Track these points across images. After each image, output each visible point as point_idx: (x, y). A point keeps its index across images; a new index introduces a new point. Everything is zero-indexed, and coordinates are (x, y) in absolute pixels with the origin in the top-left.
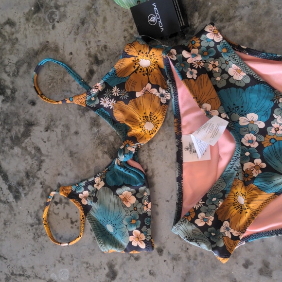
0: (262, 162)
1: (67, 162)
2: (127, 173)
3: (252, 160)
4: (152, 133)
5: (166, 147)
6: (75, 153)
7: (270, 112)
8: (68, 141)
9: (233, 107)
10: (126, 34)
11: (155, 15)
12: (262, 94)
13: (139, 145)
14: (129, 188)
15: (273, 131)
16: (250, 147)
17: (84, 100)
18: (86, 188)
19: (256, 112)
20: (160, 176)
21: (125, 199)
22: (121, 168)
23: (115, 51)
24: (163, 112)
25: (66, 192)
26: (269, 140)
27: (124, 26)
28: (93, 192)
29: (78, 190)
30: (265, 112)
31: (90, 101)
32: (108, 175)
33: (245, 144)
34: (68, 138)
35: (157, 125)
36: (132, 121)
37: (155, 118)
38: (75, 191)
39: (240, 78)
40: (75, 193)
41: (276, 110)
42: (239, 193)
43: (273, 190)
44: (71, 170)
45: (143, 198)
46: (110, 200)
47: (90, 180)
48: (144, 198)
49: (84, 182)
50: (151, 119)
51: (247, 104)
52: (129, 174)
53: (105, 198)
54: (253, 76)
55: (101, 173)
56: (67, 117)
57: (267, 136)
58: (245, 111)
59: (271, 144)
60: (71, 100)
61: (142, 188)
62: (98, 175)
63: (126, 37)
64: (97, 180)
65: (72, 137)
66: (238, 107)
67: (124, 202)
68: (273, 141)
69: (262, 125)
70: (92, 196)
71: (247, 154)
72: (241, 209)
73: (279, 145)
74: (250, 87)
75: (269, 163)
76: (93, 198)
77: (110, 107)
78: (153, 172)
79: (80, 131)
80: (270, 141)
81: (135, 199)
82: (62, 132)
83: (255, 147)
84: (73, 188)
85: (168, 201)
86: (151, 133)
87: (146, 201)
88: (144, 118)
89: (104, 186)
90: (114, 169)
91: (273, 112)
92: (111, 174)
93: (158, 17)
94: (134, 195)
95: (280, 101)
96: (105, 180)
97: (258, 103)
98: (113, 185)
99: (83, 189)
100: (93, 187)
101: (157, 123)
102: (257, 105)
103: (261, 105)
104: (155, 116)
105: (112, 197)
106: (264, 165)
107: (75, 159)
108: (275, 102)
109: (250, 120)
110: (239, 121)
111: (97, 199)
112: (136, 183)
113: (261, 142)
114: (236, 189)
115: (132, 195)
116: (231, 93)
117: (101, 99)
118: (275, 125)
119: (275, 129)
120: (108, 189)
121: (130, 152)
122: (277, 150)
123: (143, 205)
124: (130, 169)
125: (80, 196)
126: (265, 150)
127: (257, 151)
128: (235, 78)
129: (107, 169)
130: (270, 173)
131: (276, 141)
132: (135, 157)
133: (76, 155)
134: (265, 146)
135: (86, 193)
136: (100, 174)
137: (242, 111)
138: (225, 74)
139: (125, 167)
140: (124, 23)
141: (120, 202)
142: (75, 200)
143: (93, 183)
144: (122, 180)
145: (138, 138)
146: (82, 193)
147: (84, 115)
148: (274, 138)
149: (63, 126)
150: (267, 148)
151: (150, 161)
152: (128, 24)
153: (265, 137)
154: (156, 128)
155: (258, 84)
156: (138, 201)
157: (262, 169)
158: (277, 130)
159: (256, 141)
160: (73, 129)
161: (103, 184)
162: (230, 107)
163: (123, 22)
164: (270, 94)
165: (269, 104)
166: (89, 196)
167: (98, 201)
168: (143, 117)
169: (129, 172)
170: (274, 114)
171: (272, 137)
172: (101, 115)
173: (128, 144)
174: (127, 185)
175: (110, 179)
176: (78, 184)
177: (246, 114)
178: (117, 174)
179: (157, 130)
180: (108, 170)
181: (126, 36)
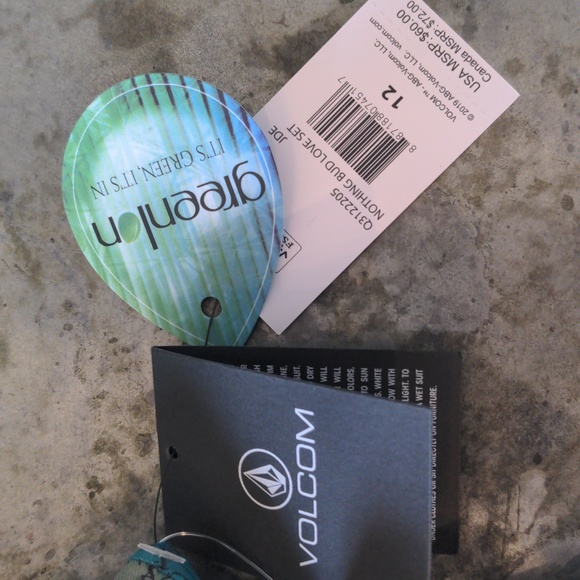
10: (106, 472)
11: (294, 470)
23: (23, 542)
27: (104, 425)
63: (100, 488)
93: (307, 486)
140: (105, 404)
152: (125, 418)
163: (102, 396)
181: (102, 477)
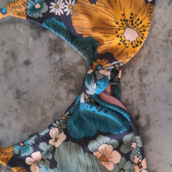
1: (11, 107)
2: (102, 113)
4: (137, 46)
6: (24, 93)
8: (13, 75)
13: (117, 66)
14: (107, 139)
17: (23, 9)
18: (36, 148)
21: (105, 158)
22: (91, 107)
24: (149, 14)
25: (6, 157)
28: (48, 152)
29: (24, 152)
31: (33, 9)
32: (71, 122)
34: (14, 71)
35: (143, 32)
36: (103, 29)
37: (138, 22)
38: (19, 154)
40: (19, 157)
44: (16, 118)
45: (131, 152)
46: (80, 163)
47: (43, 134)
48: (133, 153)
49: (33, 138)
50: (132, 24)
52: (105, 115)
53: (69, 159)
55: (59, 121)
56: (14, 40)
60: (4, 12)
61: (127, 138)
62: (54, 125)
64: (53, 132)
65: (20, 69)
67: (103, 163)
70: (48, 159)
76: (48, 163)
77: (65, 13)
78: (148, 119)
79: (33, 60)
81: (119, 156)
82: (5, 61)
84: (16, 150)
86: (134, 45)
87: (136, 157)
88: (123, 22)
89: (66, 140)
90: (79, 111)
92: (76, 119)
94: (117, 149)
96: (66, 132)
98: (82, 137)
99: (31, 149)
100: (48, 144)
101: (142, 30)
104: (138, 20)
105: (83, 157)
107: (23, 102)
111: (56, 163)
112: (118, 128)
115: (114, 150)
117: (52, 3)
120: (73, 144)
121: (105, 77)
123: (133, 163)
124: (107, 106)
125: (28, 160)
129: (68, 113)
132: (116, 91)
133: (25, 96)
135: (37, 155)
136: (57, 122)
139: (97, 104)
141: (96, 163)
142: (19, 168)
143: (47, 138)
144: (93, 127)
145: (115, 55)
146: (30, 156)
147: (40, 36)
149: (7, 53)
151: (144, 102)
154: (142, 38)
156: (124, 159)
160: (22, 58)
161: (63, 137)
166: (42, 159)
167: (58, 165)
168: (121, 20)
169: (106, 112)
172: (51, 27)
173: (100, 65)
174: (105, 134)
175: (75, 128)
176: (23, 142)
178: (85, 119)
179: (143, 41)
180: (70, 115)
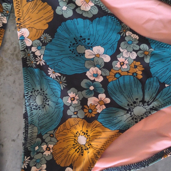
0: (106, 97)
3: (96, 95)
5: (14, 82)
7: (116, 46)
9: (79, 39)
12: (110, 26)
15: (118, 66)
16: (94, 81)
19: (103, 45)
20: (6, 113)
26: (114, 74)
30: (111, 46)
33: (90, 78)
39: (88, 9)
41: (122, 44)
42: (79, 132)
43: (117, 126)
51: (94, 37)
54: (100, 7)
57: (112, 70)
58: (91, 44)
59: (116, 79)
66: (85, 39)
68: (118, 76)
69: (107, 59)
71: (92, 88)
72: (81, 150)
73: (124, 80)
74: (97, 19)
75: (113, 98)
80: (115, 76)
83: (100, 81)
85: (14, 140)
91: (119, 46)
95: (127, 35)
97: (105, 36)
102: (104, 38)
103: (108, 37)
106: (108, 101)
108: (121, 35)
109: (96, 54)
110: (84, 53)
113: (106, 76)
114: (76, 128)
116: (78, 24)
118: (121, 59)
119: (121, 63)
122: (121, 85)
126: (110, 85)
127: (101, 86)
128: (83, 8)
130: (114, 109)
131: (121, 76)
134: (110, 80)
137: (88, 44)
138: (72, 4)
148: (119, 73)
150: (112, 82)
153: (110, 71)
155: (106, 15)
157: (106, 105)
158: (122, 64)
159: (101, 75)
162: (76, 39)
164: (117, 27)
165: (115, 37)
170: (120, 48)
171: (117, 72)
177: (92, 47)
